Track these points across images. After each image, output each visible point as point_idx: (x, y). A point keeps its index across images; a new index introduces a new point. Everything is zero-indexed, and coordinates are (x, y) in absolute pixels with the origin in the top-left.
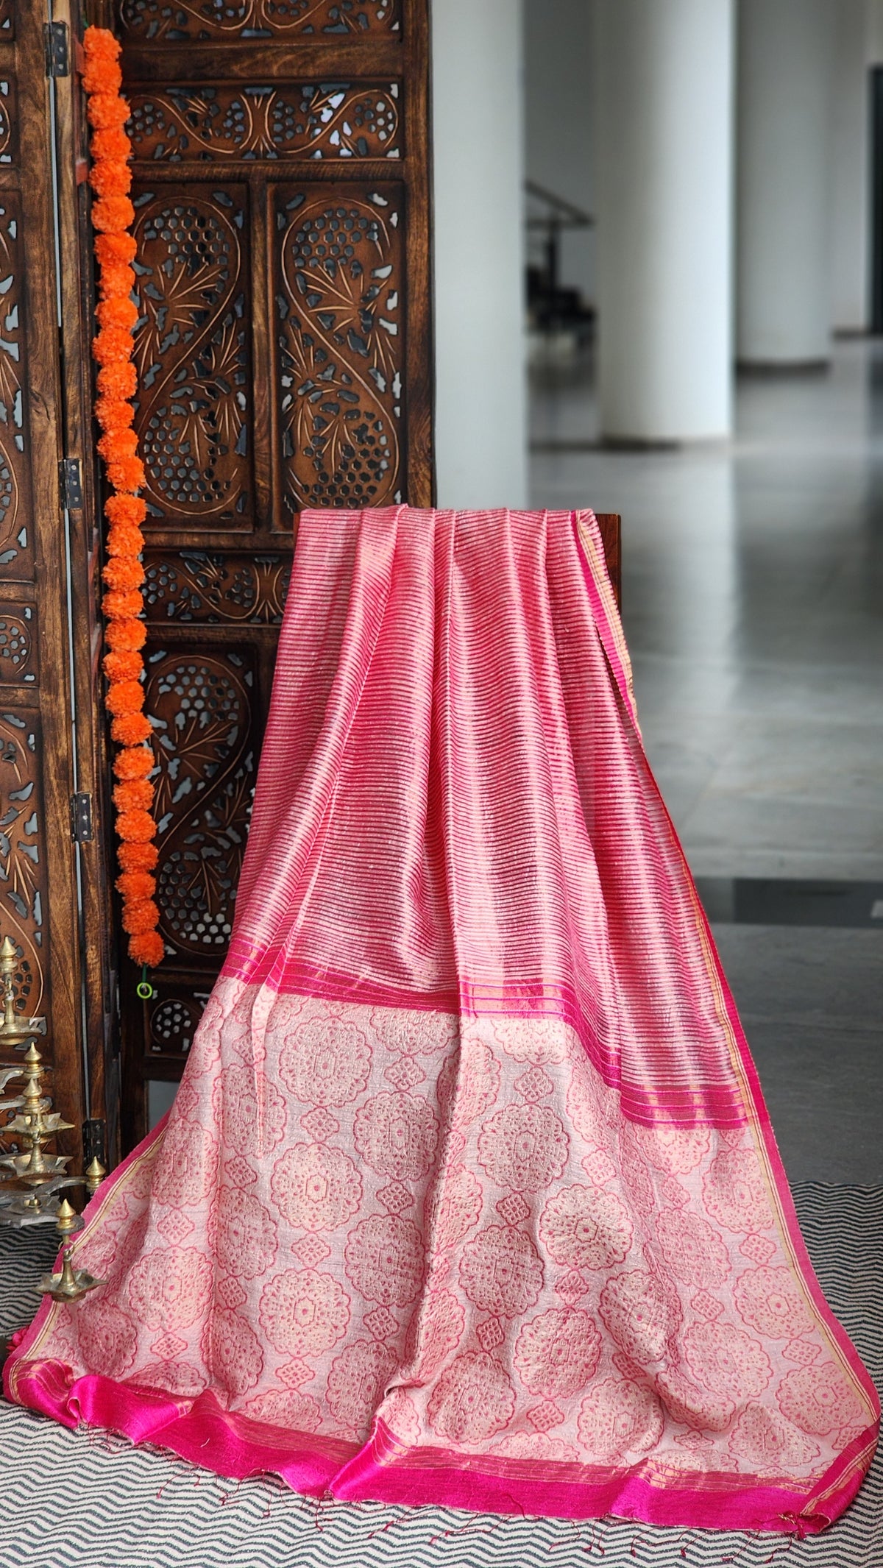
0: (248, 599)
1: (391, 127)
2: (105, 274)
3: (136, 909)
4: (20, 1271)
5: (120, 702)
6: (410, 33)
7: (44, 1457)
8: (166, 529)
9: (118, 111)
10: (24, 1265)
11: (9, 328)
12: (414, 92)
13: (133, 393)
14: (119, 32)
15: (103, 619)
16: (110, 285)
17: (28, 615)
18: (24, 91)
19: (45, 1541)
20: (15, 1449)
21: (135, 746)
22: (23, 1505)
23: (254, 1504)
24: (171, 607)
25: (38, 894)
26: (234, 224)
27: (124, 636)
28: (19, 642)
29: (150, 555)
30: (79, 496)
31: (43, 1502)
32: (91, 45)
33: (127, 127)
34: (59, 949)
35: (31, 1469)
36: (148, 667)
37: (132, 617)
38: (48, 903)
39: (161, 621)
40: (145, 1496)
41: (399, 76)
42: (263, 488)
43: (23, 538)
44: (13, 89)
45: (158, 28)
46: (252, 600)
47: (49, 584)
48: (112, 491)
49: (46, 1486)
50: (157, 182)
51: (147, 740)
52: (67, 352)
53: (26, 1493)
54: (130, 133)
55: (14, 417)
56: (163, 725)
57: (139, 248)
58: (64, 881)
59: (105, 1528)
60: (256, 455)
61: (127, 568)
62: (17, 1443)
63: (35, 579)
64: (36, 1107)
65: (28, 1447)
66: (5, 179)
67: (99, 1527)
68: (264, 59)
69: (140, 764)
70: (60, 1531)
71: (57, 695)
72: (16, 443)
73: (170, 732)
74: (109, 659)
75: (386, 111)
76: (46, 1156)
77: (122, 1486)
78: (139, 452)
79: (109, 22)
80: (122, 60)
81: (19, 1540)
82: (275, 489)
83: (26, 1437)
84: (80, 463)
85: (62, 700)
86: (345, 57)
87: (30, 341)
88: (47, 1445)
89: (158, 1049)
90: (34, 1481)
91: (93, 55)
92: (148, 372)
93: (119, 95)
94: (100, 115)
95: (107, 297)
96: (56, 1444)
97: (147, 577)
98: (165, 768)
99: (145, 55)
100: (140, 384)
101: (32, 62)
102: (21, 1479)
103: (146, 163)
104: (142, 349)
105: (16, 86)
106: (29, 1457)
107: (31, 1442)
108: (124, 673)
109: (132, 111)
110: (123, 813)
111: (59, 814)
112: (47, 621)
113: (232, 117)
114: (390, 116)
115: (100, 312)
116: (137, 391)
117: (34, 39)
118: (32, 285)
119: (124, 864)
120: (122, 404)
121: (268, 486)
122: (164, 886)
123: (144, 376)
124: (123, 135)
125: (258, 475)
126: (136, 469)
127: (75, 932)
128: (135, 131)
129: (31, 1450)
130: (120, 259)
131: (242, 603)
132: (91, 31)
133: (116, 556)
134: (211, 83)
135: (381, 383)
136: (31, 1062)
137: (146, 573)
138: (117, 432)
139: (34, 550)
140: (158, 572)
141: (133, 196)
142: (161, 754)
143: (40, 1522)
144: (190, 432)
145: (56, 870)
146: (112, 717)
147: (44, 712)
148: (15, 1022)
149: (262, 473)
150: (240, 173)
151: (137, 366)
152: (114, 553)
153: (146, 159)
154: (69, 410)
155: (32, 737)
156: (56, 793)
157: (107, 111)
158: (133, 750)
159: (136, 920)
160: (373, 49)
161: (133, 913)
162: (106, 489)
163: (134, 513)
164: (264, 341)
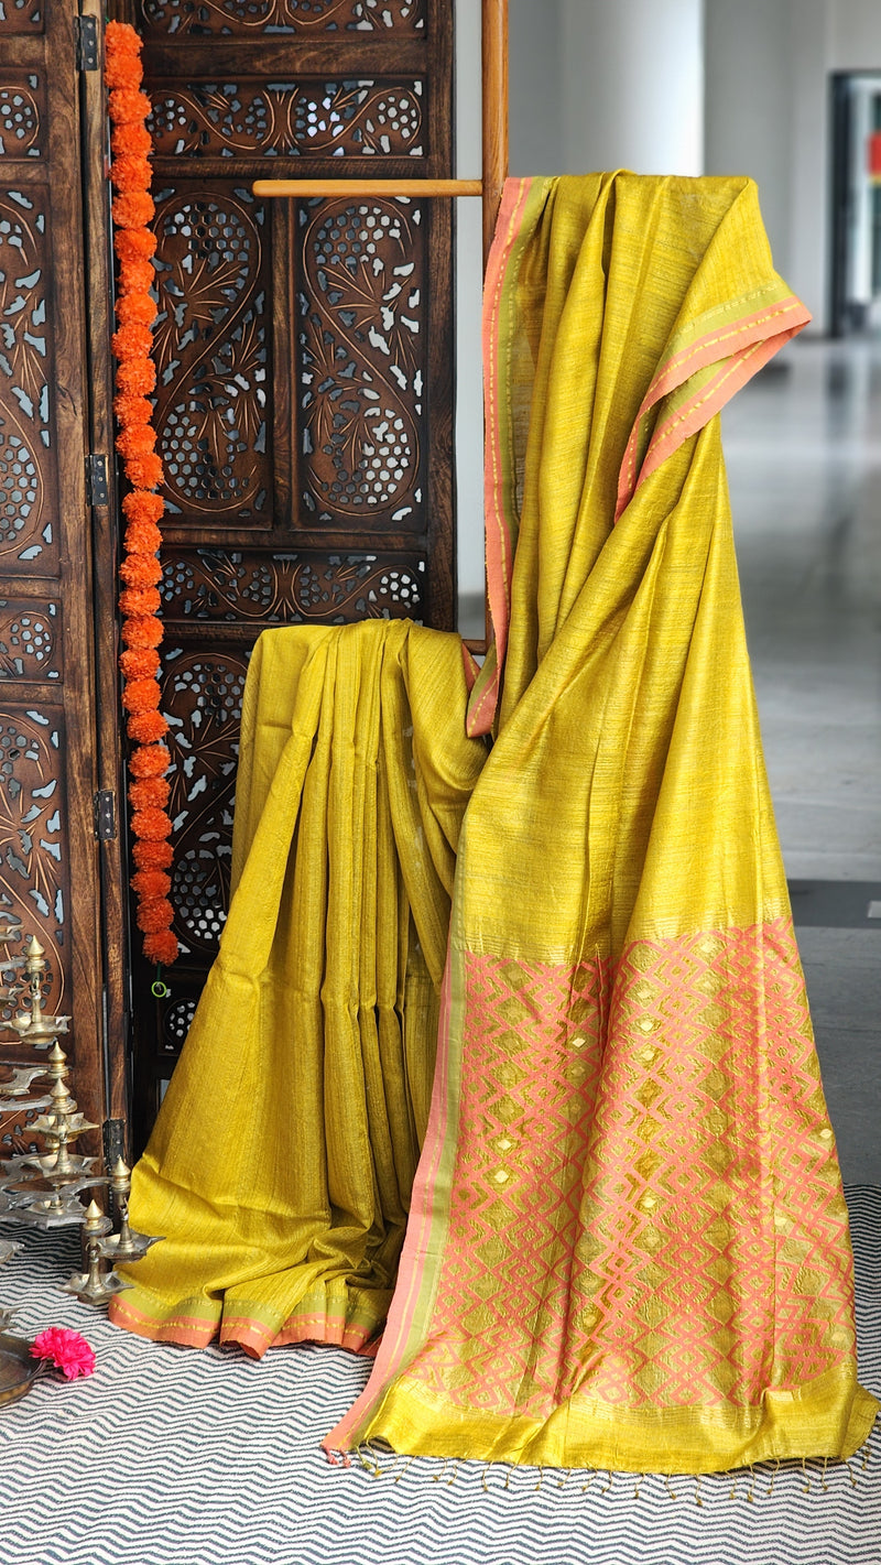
0: (266, 597)
1: (414, 125)
2: (125, 269)
3: (152, 907)
4: (37, 1272)
5: (137, 699)
6: (435, 31)
7: (73, 1461)
8: (185, 526)
9: (139, 106)
10: (40, 1266)
11: (36, 324)
12: (438, 91)
13: (152, 389)
14: (140, 26)
15: (122, 617)
16: (130, 281)
17: (53, 612)
18: (53, 85)
19: (80, 1545)
20: (44, 1453)
21: (151, 744)
22: (56, 1510)
23: (289, 1509)
24: (188, 604)
25: (60, 892)
26: (255, 221)
27: (141, 633)
28: (43, 638)
29: (167, 553)
30: (105, 492)
31: (75, 1506)
32: (112, 40)
33: (147, 122)
34: (81, 948)
35: (60, 1473)
36: (164, 665)
37: (149, 614)
38: (71, 902)
39: (179, 618)
40: (177, 1500)
41: (423, 74)
42: (282, 485)
43: (48, 534)
44: (41, 83)
45: (180, 23)
46: (270, 597)
47: (74, 580)
48: (130, 488)
49: (77, 1490)
50: (178, 178)
51: (163, 738)
52: (95, 347)
53: (58, 1497)
54: (151, 128)
55: (40, 412)
56: (180, 723)
57: (159, 244)
58: (87, 879)
59: (139, 1532)
60: (276, 452)
61: (145, 565)
62: (45, 1446)
63: (60, 576)
64: (65, 1106)
65: (56, 1451)
66: (34, 173)
67: (133, 1532)
68: (287, 56)
69: (156, 762)
70: (94, 1535)
71: (81, 692)
72: (42, 439)
73: (187, 729)
74: (127, 656)
75: (409, 108)
76: (73, 1157)
77: (153, 1490)
78: (158, 450)
79: (131, 16)
80: (144, 54)
81: (53, 1545)
82: (294, 487)
83: (53, 1440)
84: (107, 459)
85: (86, 697)
86: (369, 54)
87: (57, 337)
88: (75, 1449)
89: (171, 1048)
90: (64, 1486)
91: (115, 49)
92: (167, 368)
93: (140, 90)
94: (122, 110)
95: (127, 293)
96: (84, 1448)
97: (164, 574)
98: (181, 765)
99: (166, 50)
100: (160, 380)
101: (62, 55)
102: (51, 1483)
103: (168, 158)
104: (161, 345)
105: (46, 79)
106: (57, 1460)
107: (59, 1445)
108: (140, 671)
109: (152, 107)
110: (139, 811)
111: (82, 810)
112: (72, 618)
113: (254, 114)
114: (413, 113)
115: (119, 308)
116: (156, 387)
117: (65, 33)
118: (59, 279)
119: (140, 862)
120: (141, 401)
121: (287, 483)
122: (179, 885)
123: (163, 373)
124: (143, 131)
125: (277, 472)
126: (154, 464)
127: (98, 931)
128: (155, 125)
129: (60, 1453)
130: (140, 255)
131: (260, 600)
132: (113, 25)
133: (135, 553)
134: (234, 79)
135: (402, 382)
136: (54, 1062)
137: (163, 570)
138: (136, 428)
139: (60, 545)
140: (175, 569)
141: (153, 191)
142: (176, 750)
143: (73, 1526)
144: (209, 429)
145: (79, 868)
146: (128, 714)
147: (68, 709)
148: (42, 1021)
149: (282, 470)
150: (262, 170)
151: (156, 362)
152: (132, 550)
153: (167, 154)
154: (96, 405)
155: (55, 734)
156: (79, 791)
157: (128, 106)
158: (149, 749)
159: (151, 919)
160: (397, 47)
161: (148, 911)
162: (124, 486)
163: (152, 510)
164: (285, 339)
